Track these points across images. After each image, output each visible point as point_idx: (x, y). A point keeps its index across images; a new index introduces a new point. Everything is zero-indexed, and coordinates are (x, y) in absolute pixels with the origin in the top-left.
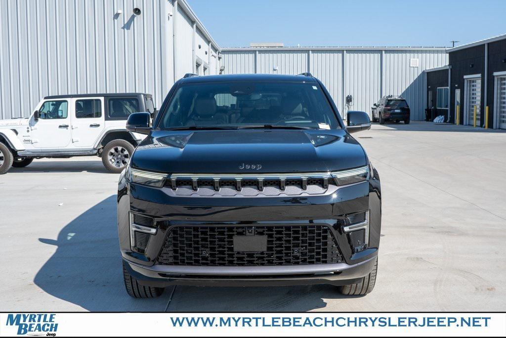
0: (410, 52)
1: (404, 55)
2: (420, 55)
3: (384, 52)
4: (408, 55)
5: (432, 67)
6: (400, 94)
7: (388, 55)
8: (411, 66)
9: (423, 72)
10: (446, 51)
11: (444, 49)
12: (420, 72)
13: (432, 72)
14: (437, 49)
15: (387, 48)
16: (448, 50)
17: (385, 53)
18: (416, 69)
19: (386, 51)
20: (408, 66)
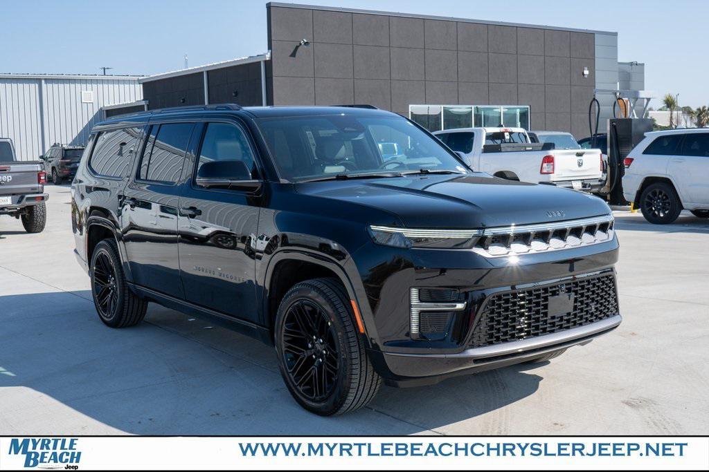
0: (81, 81)
1: (72, 86)
2: (95, 86)
3: (43, 81)
4: (78, 86)
5: (112, 104)
6: (70, 141)
7: (50, 85)
8: (83, 101)
9: (101, 110)
10: (139, 80)
11: (136, 78)
12: (96, 110)
13: (115, 109)
14: (117, 78)
15: (47, 76)
16: (141, 80)
17: (46, 83)
18: (90, 105)
19: (46, 80)
20: (79, 101)
